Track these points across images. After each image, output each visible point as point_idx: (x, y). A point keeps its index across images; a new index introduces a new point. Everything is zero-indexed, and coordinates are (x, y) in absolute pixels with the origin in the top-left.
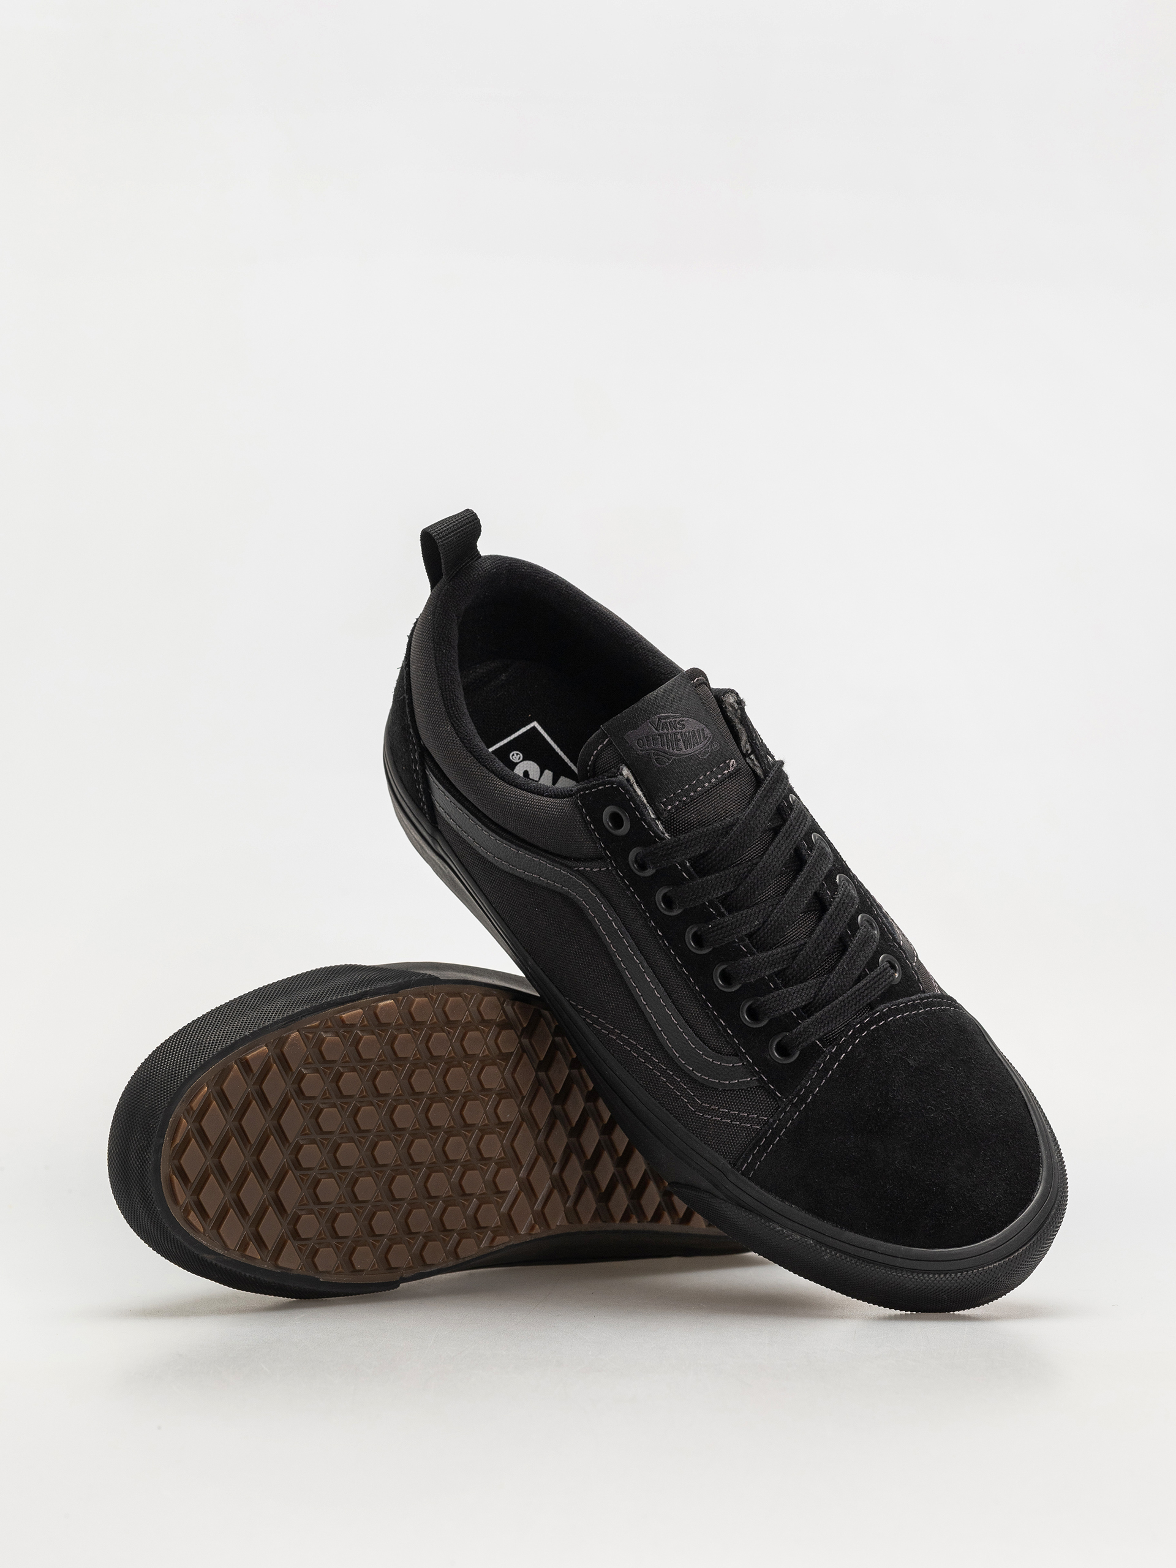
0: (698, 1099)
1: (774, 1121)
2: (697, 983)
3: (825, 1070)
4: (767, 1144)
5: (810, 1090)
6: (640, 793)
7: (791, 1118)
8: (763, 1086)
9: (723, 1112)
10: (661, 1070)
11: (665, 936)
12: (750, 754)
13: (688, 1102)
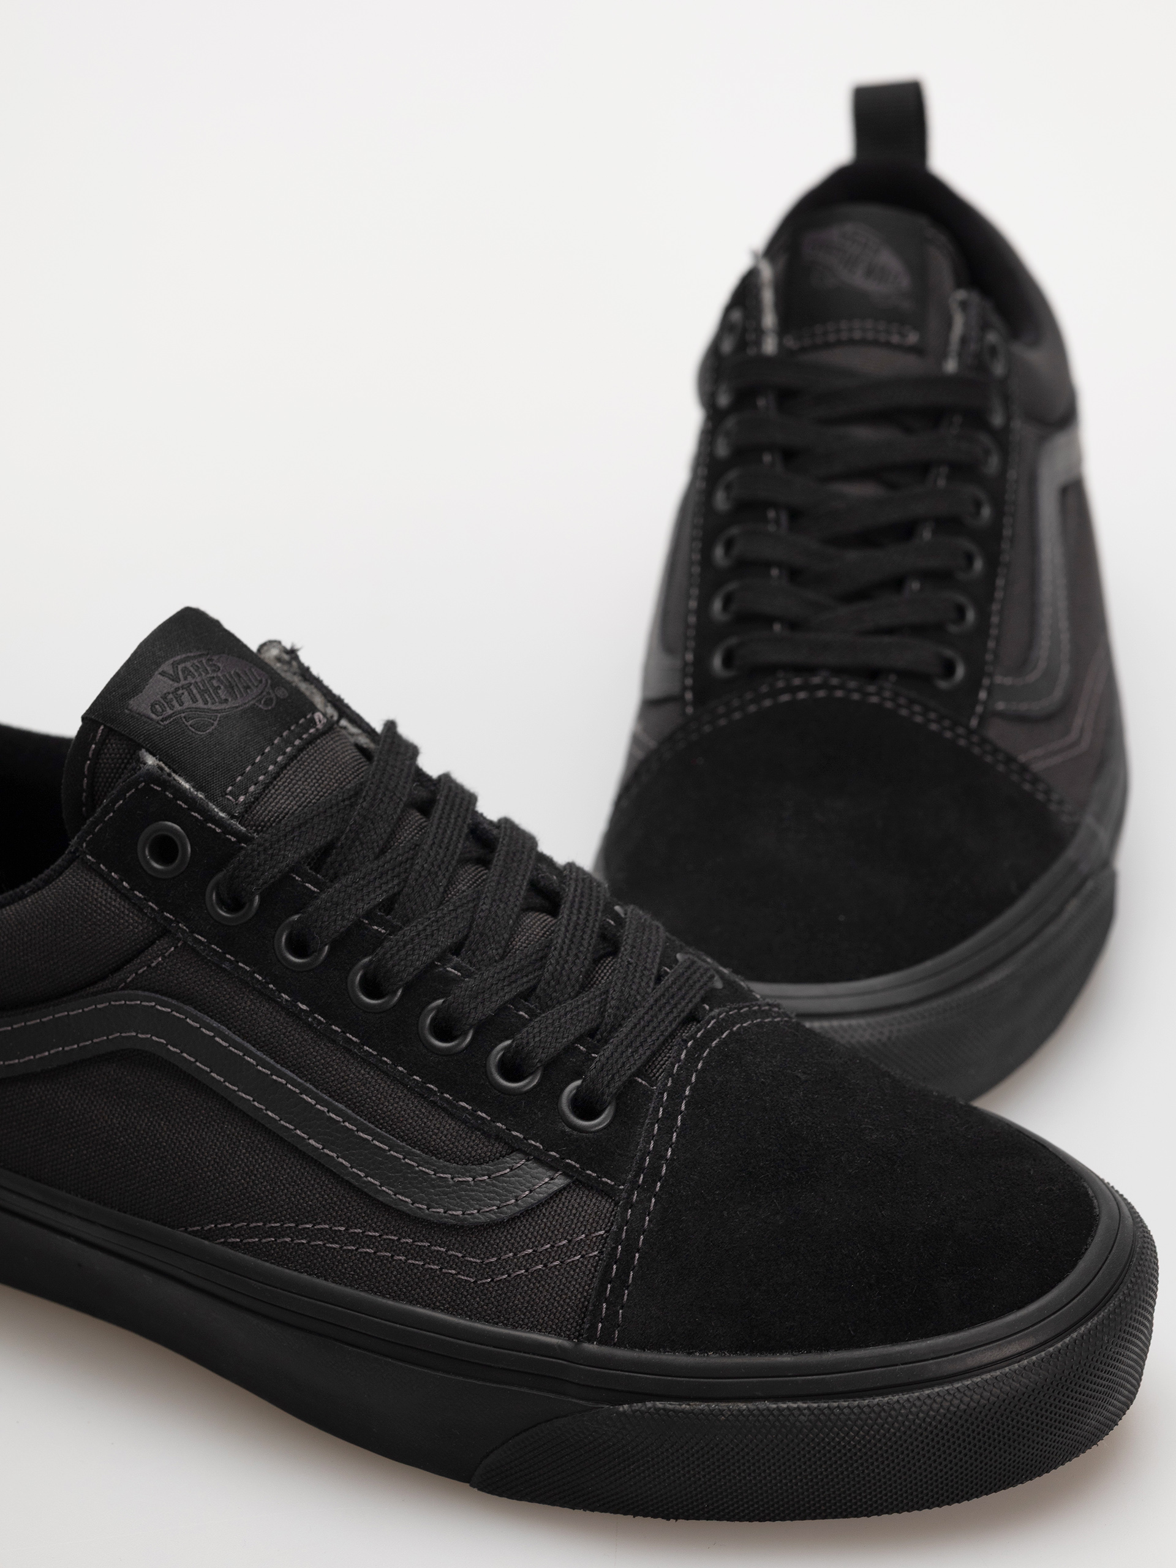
0: (473, 1257)
1: (620, 1229)
2: (396, 1062)
3: (670, 1116)
4: (623, 1273)
5: (658, 1155)
6: (187, 786)
7: (646, 1211)
8: (578, 1182)
9: (523, 1256)
10: (390, 1246)
11: (315, 1008)
12: (338, 721)
13: (459, 1273)
